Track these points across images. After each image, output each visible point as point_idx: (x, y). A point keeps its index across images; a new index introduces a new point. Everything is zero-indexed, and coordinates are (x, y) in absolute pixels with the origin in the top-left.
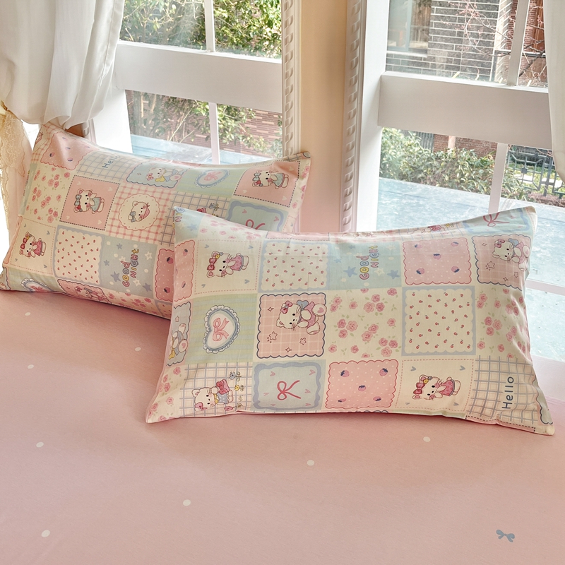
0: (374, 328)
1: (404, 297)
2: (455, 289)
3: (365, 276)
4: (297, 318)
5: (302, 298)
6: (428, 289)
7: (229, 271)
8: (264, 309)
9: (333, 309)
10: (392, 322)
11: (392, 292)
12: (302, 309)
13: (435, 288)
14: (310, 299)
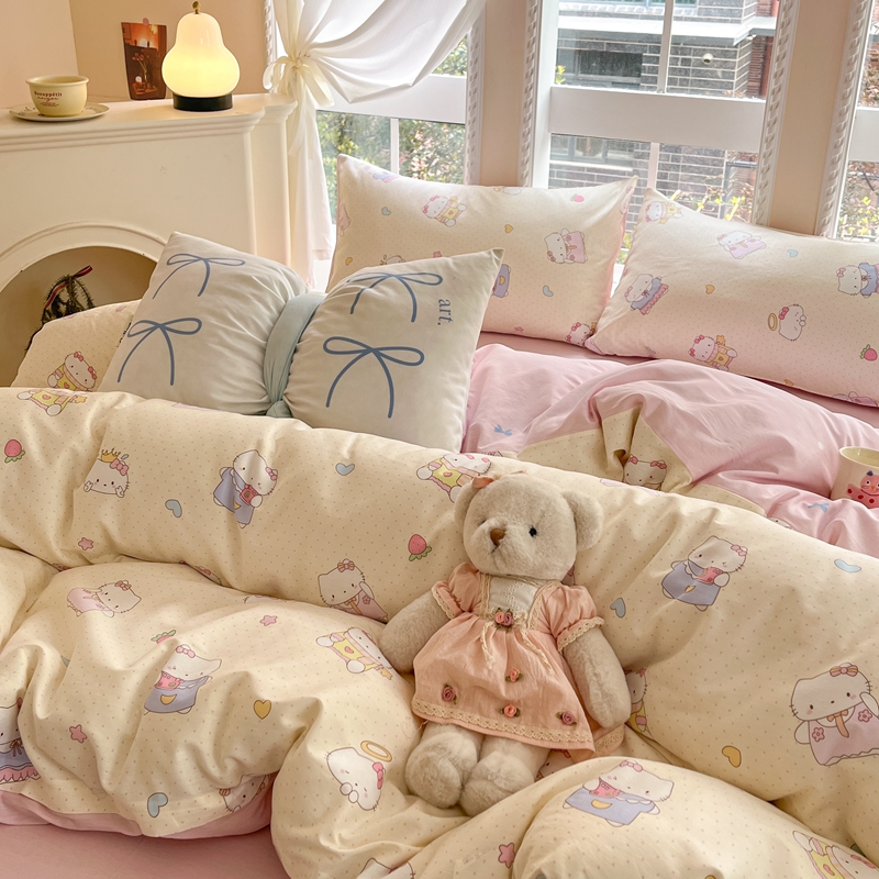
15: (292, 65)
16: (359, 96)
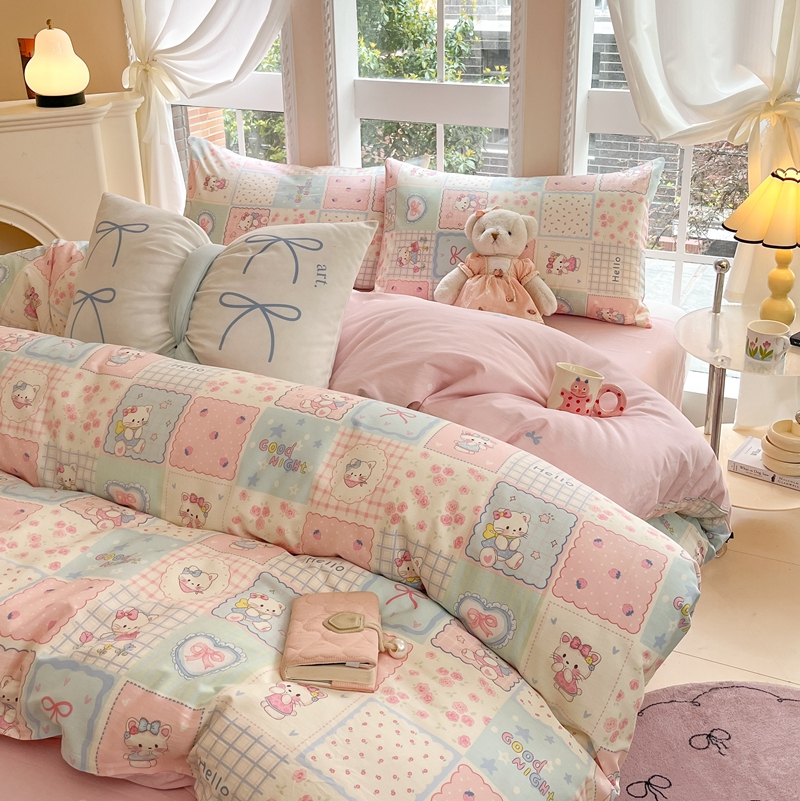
1: (320, 216)
2: (355, 213)
3: (298, 200)
4: (250, 224)
5: (255, 211)
6: (336, 212)
7: (216, 188)
8: (232, 216)
9: (274, 220)
11: (313, 213)
12: (254, 219)
13: (341, 212)
14: (260, 212)
15: (142, 67)
16: (196, 92)
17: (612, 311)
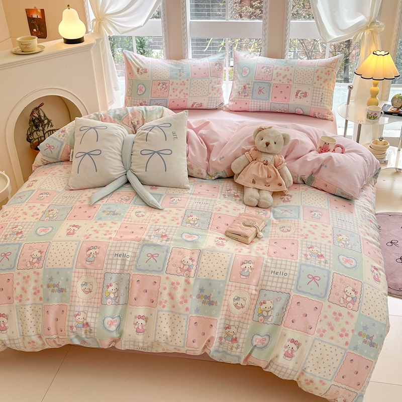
0: (182, 90)
1: (191, 81)
2: (204, 79)
3: (180, 76)
4: (162, 87)
5: (163, 82)
8: (153, 85)
9: (172, 85)
10: (187, 88)
11: (187, 80)
12: (163, 85)
15: (98, 21)
16: (124, 31)
17: (319, 114)
